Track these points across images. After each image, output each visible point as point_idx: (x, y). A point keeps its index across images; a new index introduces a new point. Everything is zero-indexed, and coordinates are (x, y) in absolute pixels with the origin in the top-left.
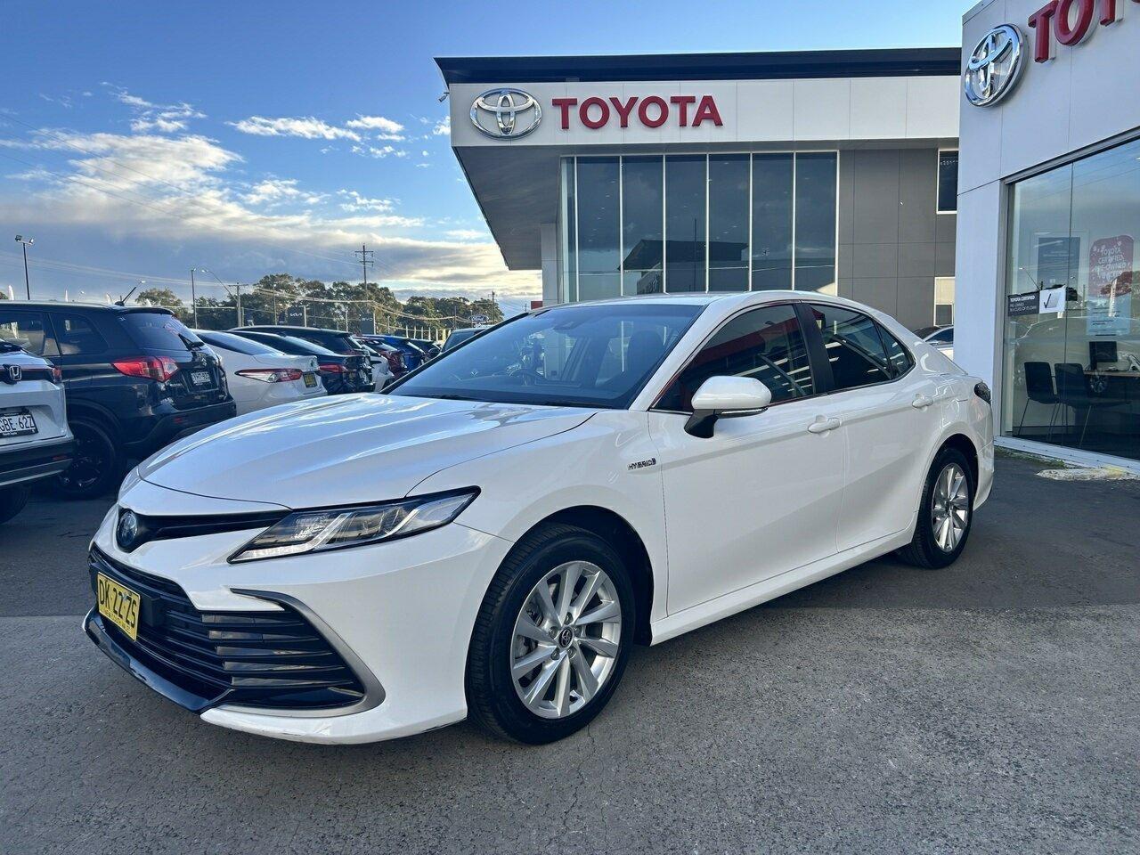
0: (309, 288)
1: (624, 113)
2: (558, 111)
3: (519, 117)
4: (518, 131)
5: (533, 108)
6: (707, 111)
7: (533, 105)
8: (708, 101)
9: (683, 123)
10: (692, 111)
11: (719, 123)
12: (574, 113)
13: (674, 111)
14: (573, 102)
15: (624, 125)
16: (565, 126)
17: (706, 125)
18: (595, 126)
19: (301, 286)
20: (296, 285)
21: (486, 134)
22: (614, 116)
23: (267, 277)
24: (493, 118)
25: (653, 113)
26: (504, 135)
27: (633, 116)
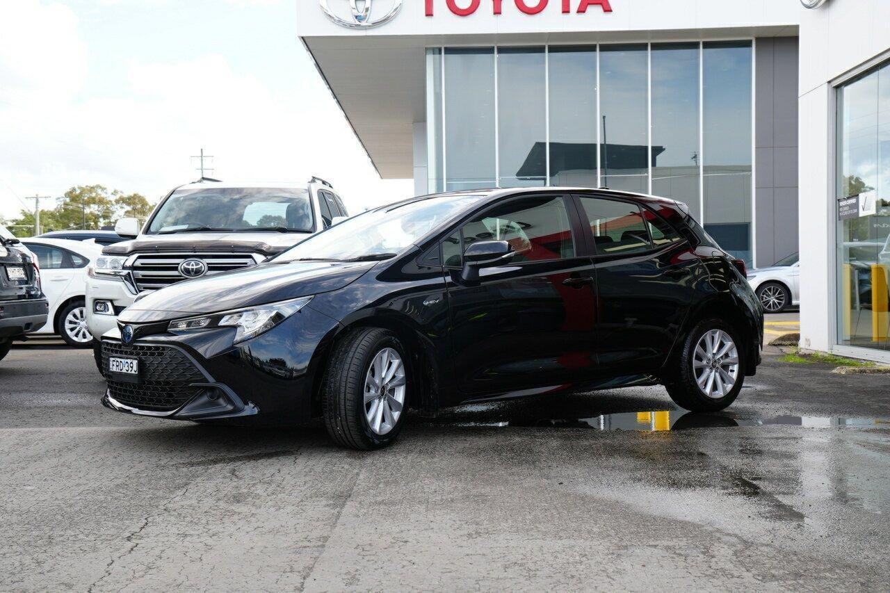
0: (129, 204)
4: (374, 17)
9: (566, 10)
11: (608, 10)
16: (429, 14)
17: (594, 11)
19: (117, 202)
20: (113, 198)
23: (74, 190)
26: (358, 23)
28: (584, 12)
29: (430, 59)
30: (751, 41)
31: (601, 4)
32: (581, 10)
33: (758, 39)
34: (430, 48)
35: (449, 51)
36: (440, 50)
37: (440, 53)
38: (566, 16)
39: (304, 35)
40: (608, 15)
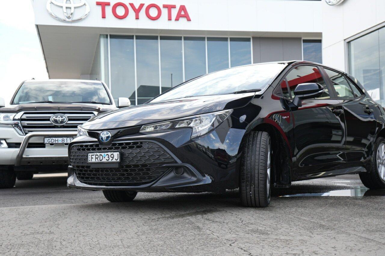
1: (137, 12)
2: (100, 8)
3: (76, 9)
4: (75, 17)
5: (85, 6)
6: (183, 13)
7: (85, 4)
8: (183, 8)
10: (174, 12)
11: (189, 20)
12: (109, 10)
13: (165, 12)
14: (108, 4)
15: (137, 18)
16: (104, 17)
17: (183, 20)
18: (121, 18)
21: (56, 18)
22: (132, 13)
24: (61, 9)
25: (153, 12)
27: (142, 13)
28: (178, 20)
29: (102, 41)
30: (250, 39)
31: (186, 17)
32: (177, 19)
33: (254, 38)
34: (102, 35)
35: (112, 37)
36: (107, 36)
37: (107, 37)
38: (170, 21)
39: (38, 24)
40: (189, 23)
